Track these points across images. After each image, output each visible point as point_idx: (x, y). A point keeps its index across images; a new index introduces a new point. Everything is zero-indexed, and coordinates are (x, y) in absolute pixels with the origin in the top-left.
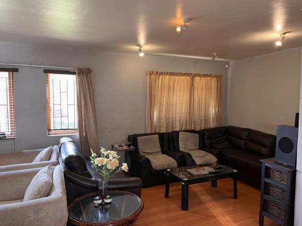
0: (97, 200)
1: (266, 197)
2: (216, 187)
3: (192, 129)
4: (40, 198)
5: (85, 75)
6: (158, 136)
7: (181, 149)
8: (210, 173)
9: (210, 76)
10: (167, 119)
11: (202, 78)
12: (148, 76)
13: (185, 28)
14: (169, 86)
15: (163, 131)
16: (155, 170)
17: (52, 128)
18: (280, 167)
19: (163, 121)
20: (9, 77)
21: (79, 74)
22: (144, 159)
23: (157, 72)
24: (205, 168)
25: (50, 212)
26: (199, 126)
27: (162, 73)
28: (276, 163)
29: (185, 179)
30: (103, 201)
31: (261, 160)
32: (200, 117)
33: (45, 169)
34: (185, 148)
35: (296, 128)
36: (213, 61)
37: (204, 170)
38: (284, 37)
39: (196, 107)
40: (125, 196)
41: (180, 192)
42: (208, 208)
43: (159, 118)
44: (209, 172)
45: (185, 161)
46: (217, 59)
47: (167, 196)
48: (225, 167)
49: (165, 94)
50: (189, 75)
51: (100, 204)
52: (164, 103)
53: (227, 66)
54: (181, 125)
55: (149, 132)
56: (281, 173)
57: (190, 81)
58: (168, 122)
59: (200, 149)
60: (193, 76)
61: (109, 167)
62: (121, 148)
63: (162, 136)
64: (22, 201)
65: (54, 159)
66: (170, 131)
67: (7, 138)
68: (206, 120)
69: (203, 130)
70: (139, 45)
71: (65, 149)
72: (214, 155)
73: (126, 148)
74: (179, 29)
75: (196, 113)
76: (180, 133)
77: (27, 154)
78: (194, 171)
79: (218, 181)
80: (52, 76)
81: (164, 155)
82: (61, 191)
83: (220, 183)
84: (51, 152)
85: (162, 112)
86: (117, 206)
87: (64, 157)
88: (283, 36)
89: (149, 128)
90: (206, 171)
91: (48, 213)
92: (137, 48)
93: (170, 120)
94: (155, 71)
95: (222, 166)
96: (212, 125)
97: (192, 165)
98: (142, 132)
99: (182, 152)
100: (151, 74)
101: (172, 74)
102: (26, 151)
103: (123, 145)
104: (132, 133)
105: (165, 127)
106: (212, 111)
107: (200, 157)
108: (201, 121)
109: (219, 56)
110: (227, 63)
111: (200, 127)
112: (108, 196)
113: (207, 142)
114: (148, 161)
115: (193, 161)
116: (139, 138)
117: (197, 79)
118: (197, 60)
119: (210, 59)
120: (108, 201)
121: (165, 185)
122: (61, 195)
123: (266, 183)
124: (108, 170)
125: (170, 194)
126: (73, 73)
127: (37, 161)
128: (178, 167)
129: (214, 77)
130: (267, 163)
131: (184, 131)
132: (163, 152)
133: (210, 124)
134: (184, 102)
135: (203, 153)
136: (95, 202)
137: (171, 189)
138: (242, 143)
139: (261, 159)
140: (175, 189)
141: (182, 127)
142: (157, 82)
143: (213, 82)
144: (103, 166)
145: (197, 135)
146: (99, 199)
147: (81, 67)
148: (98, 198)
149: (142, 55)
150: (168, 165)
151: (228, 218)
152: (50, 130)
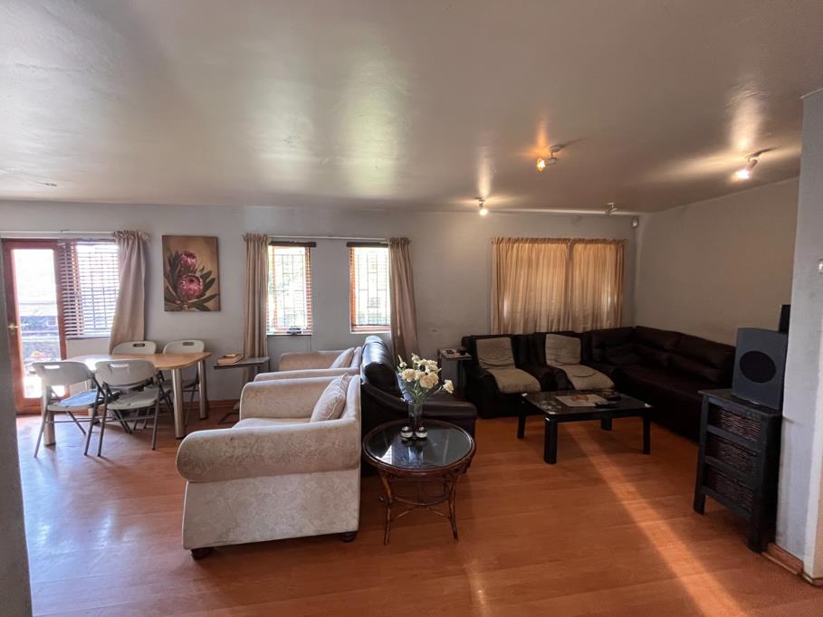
0: (405, 432)
1: (709, 460)
2: (610, 429)
3: (570, 329)
4: (329, 419)
5: (400, 246)
6: (509, 339)
7: (549, 362)
8: (598, 406)
9: (604, 241)
10: (525, 312)
11: (589, 246)
12: (495, 246)
13: (553, 161)
14: (530, 260)
15: (519, 331)
16: (501, 393)
17: (357, 323)
18: (742, 409)
19: (518, 315)
20: (306, 254)
21: (392, 247)
22: (486, 374)
23: (509, 239)
24: (588, 396)
25: (337, 442)
26: (582, 326)
27: (517, 240)
28: (735, 399)
29: (551, 413)
30: (414, 434)
31: (700, 392)
32: (584, 311)
33: (340, 378)
34: (556, 361)
35: (782, 336)
36: (607, 216)
37: (587, 399)
38: (756, 162)
39: (577, 293)
40: (449, 431)
41: (543, 432)
42: (592, 465)
43: (513, 311)
44: (596, 404)
45: (554, 382)
46: (615, 212)
47: (521, 435)
48: (627, 397)
49: (523, 273)
50: (565, 241)
51: (410, 439)
52: (521, 288)
53: (635, 224)
54: (550, 322)
55: (495, 332)
56: (744, 418)
57: (567, 251)
58: (528, 319)
59: (582, 363)
60: (572, 243)
61: (423, 384)
62: (450, 356)
63: (516, 339)
64: (309, 421)
65: (354, 366)
66: (530, 331)
67: (302, 333)
68: (596, 316)
69: (589, 333)
70: (480, 199)
71: (369, 352)
72: (608, 375)
73: (457, 355)
74: (541, 165)
75: (577, 303)
76: (548, 336)
77: (323, 357)
78: (568, 401)
79: (613, 420)
80: (357, 251)
81: (519, 370)
82: (354, 413)
83: (616, 423)
84: (352, 355)
85: (517, 301)
86: (435, 445)
87: (365, 363)
88: (754, 158)
89: (496, 327)
90: (592, 401)
91: (334, 443)
92: (477, 202)
93: (531, 314)
94: (507, 236)
95: (622, 395)
96: (606, 324)
97: (567, 389)
98: (486, 333)
99: (549, 367)
100: (499, 241)
101: (534, 241)
102: (323, 352)
103: (454, 351)
104: (469, 333)
105: (522, 325)
106: (607, 300)
107: (581, 376)
108: (585, 318)
109: (620, 207)
110: (637, 218)
111: (584, 328)
112: (422, 428)
113: (596, 352)
114: (492, 377)
115: (569, 382)
116: (479, 342)
117: (579, 247)
118: (580, 217)
119: (603, 212)
120: (422, 435)
121: (518, 418)
122: (353, 419)
123: (709, 434)
124: (422, 389)
125: (526, 433)
126: (385, 246)
127: (334, 368)
128: (542, 391)
129: (610, 243)
130: (713, 397)
131: (555, 333)
132: (518, 365)
133: (601, 322)
134: (555, 285)
135: (588, 370)
136: (403, 434)
137: (527, 425)
138: (664, 356)
139: (701, 389)
140: (535, 426)
141: (552, 326)
142: (509, 254)
143: (609, 253)
144: (414, 382)
145: (578, 340)
146: (408, 431)
147: (396, 237)
148: (406, 429)
149: (484, 212)
150: (526, 386)
151: (631, 488)
152: (353, 325)
